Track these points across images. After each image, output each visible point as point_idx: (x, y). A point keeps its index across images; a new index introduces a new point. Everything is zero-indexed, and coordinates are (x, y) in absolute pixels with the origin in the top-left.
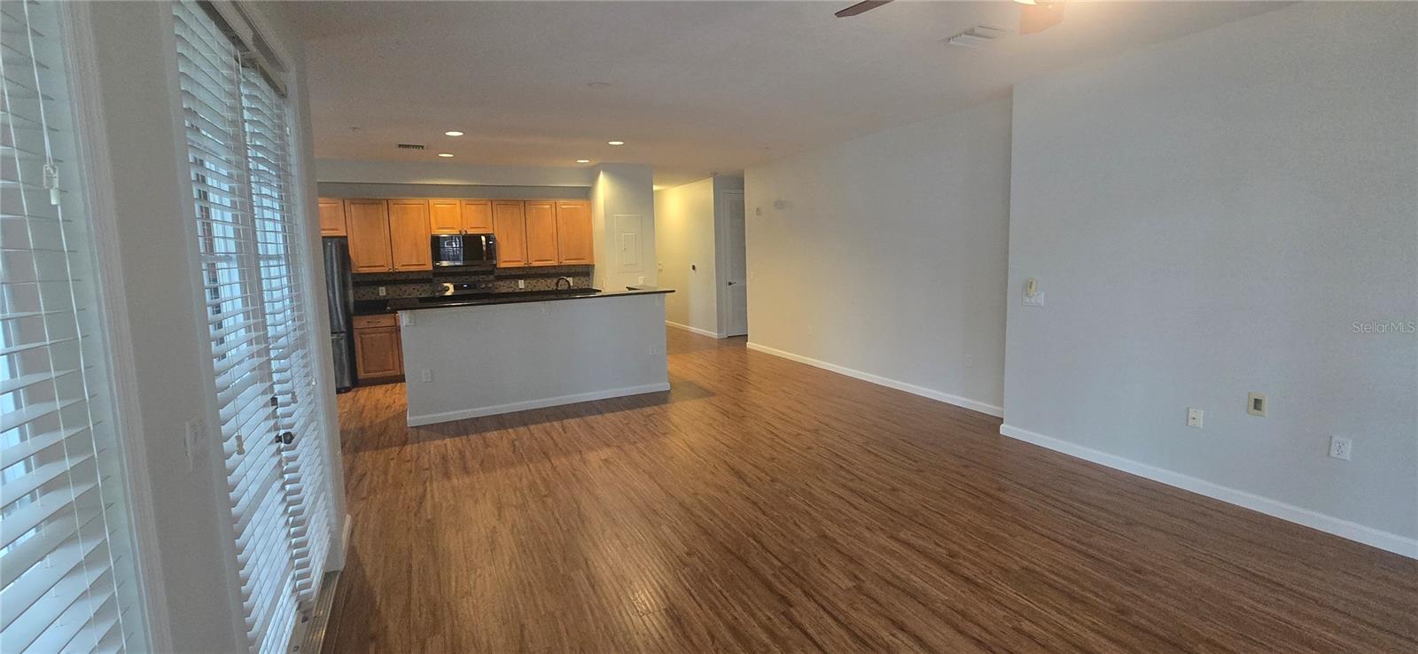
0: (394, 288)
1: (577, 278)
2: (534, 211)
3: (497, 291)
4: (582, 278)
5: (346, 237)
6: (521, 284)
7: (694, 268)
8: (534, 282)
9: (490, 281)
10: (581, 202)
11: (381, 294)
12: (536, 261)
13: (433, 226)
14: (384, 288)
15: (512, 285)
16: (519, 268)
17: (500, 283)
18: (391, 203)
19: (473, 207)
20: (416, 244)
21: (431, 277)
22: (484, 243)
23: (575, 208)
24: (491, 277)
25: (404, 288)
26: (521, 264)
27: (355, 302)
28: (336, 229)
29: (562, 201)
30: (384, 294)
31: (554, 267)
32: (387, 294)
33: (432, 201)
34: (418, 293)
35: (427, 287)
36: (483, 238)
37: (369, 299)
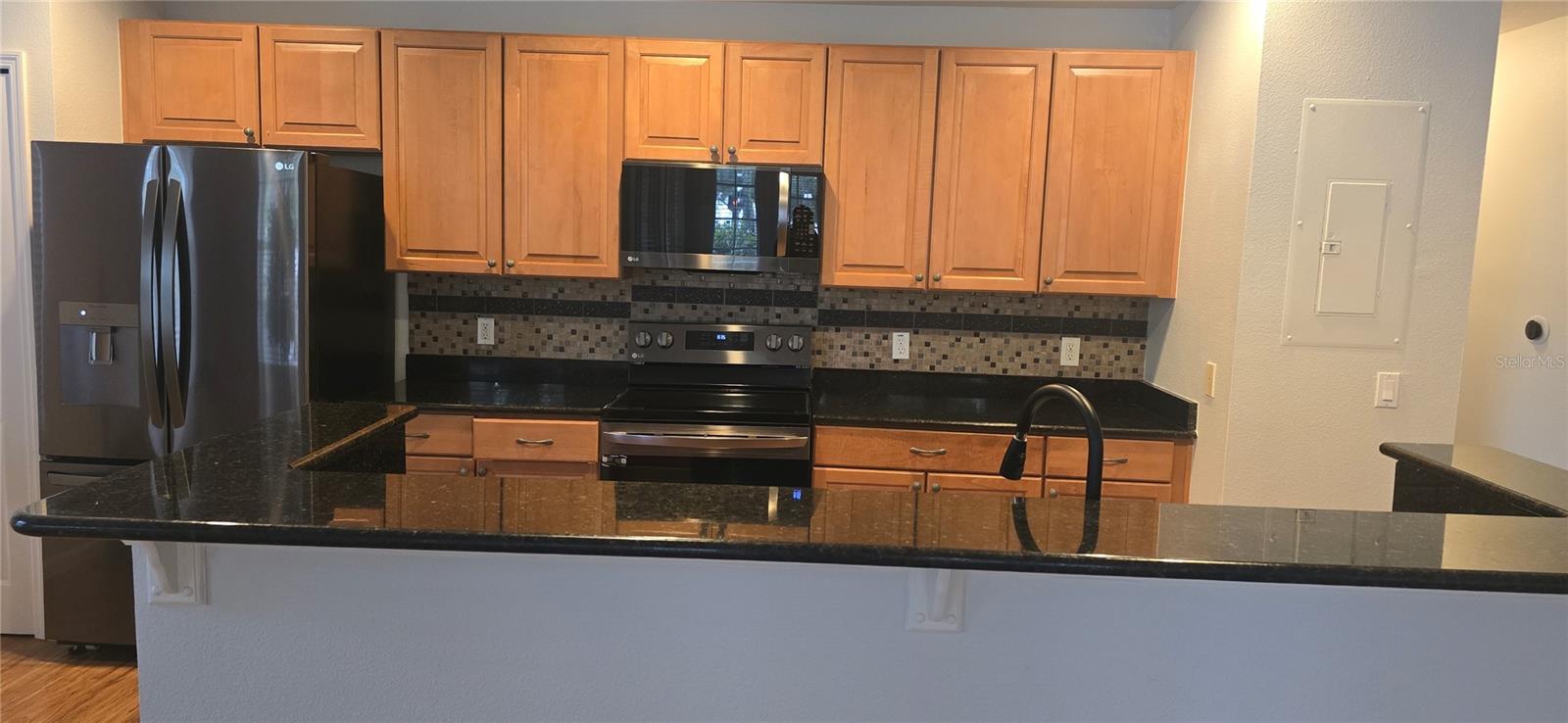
0: (520, 324)
1: (1095, 344)
2: (970, 85)
3: (818, 362)
4: (1115, 344)
5: (376, 155)
6: (901, 346)
7: (1534, 331)
8: (942, 342)
9: (803, 328)
10: (1151, 57)
11: (480, 341)
12: (957, 270)
13: (634, 130)
14: (491, 322)
15: (870, 345)
16: (900, 291)
17: (831, 334)
18: (512, 46)
19: (762, 69)
20: (576, 192)
21: (628, 299)
22: (783, 198)
23: (1128, 81)
24: (808, 315)
25: (549, 326)
26: (903, 280)
27: (410, 359)
28: (353, 127)
29: (1079, 54)
30: (491, 341)
31: (1021, 297)
32: (501, 341)
33: (634, 46)
34: (587, 345)
35: (610, 328)
36: (784, 179)
37: (448, 352)
